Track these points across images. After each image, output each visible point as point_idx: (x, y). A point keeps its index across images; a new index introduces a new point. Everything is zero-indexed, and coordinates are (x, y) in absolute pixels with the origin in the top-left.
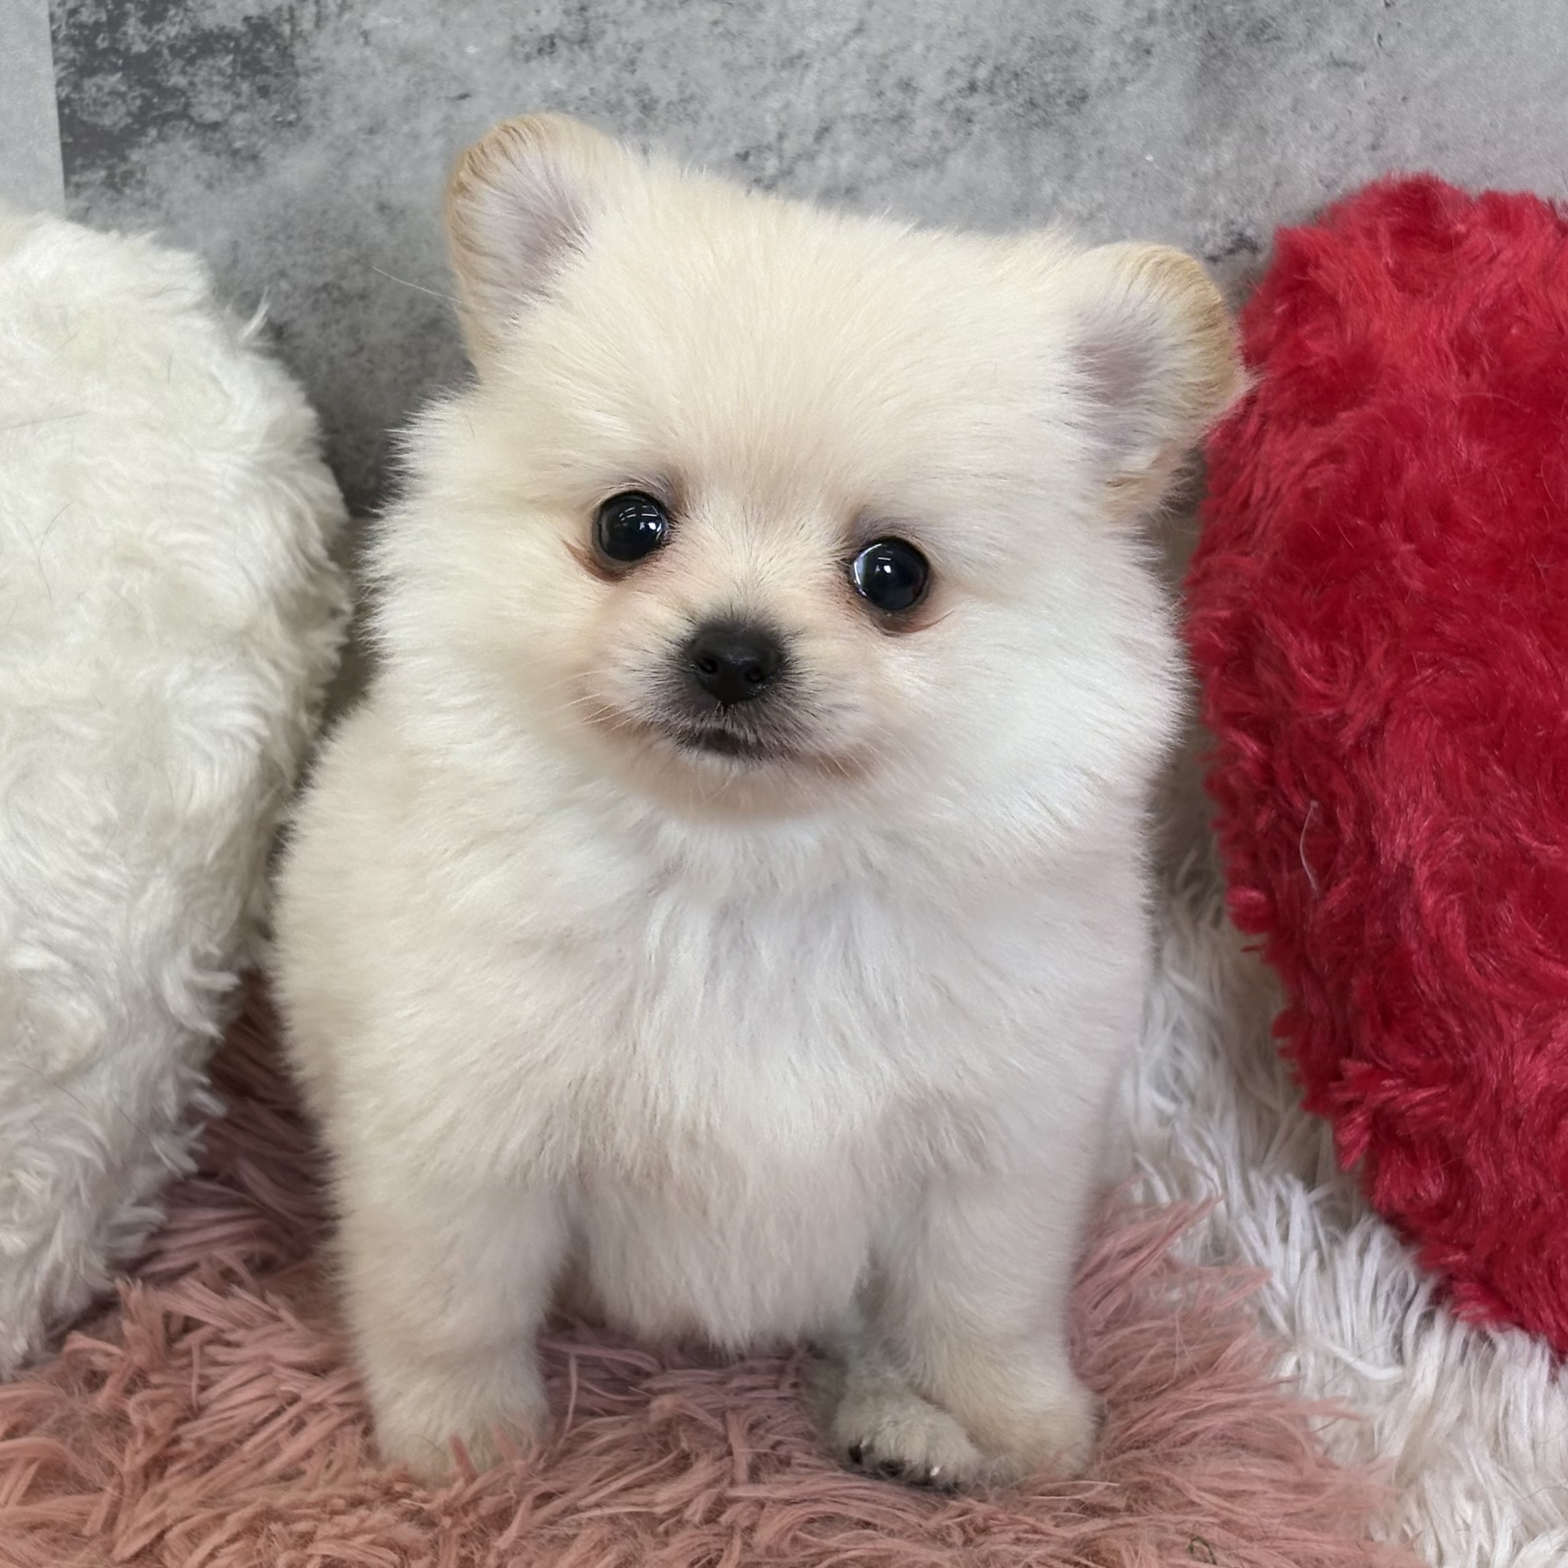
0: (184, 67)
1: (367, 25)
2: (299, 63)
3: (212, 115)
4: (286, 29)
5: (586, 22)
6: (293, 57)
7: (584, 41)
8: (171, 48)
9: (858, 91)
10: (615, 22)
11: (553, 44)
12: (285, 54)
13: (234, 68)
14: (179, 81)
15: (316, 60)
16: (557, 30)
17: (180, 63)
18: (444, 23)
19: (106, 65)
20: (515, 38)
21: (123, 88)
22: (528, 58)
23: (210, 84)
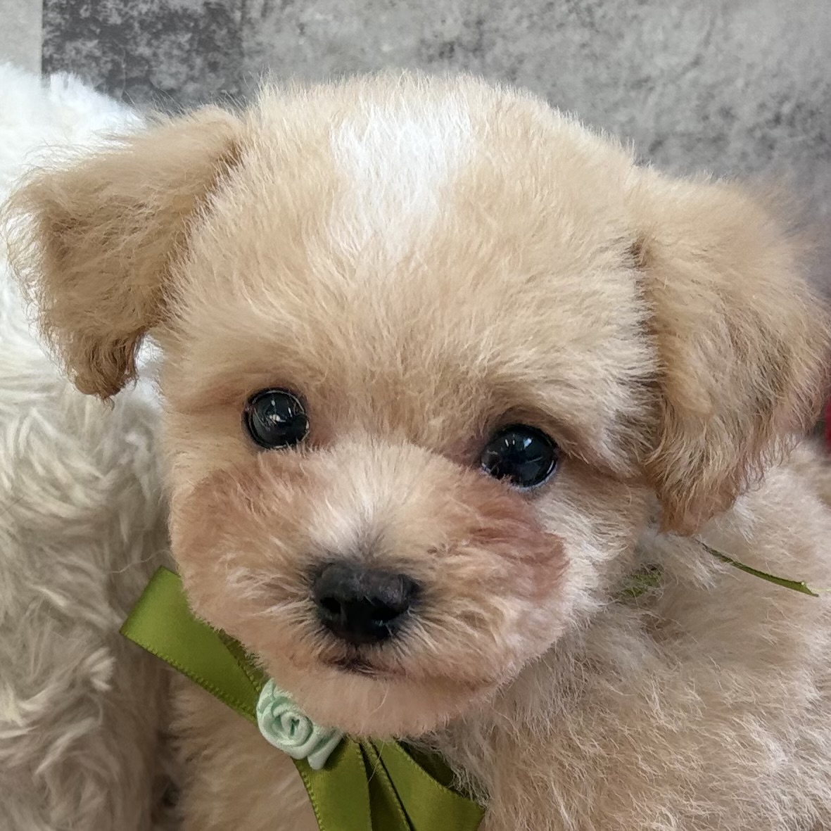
0: (151, 39)
1: (305, 18)
2: (245, 45)
3: (169, 83)
4: (237, 15)
5: (481, 35)
6: (240, 39)
7: (477, 49)
8: (142, 23)
9: (688, 114)
10: (504, 37)
11: (452, 50)
12: (234, 37)
13: (191, 45)
14: (144, 50)
15: (259, 44)
16: (458, 38)
17: (146, 36)
18: (366, 23)
19: (85, 32)
20: (423, 42)
21: (98, 53)
22: (431, 59)
23: (169, 56)
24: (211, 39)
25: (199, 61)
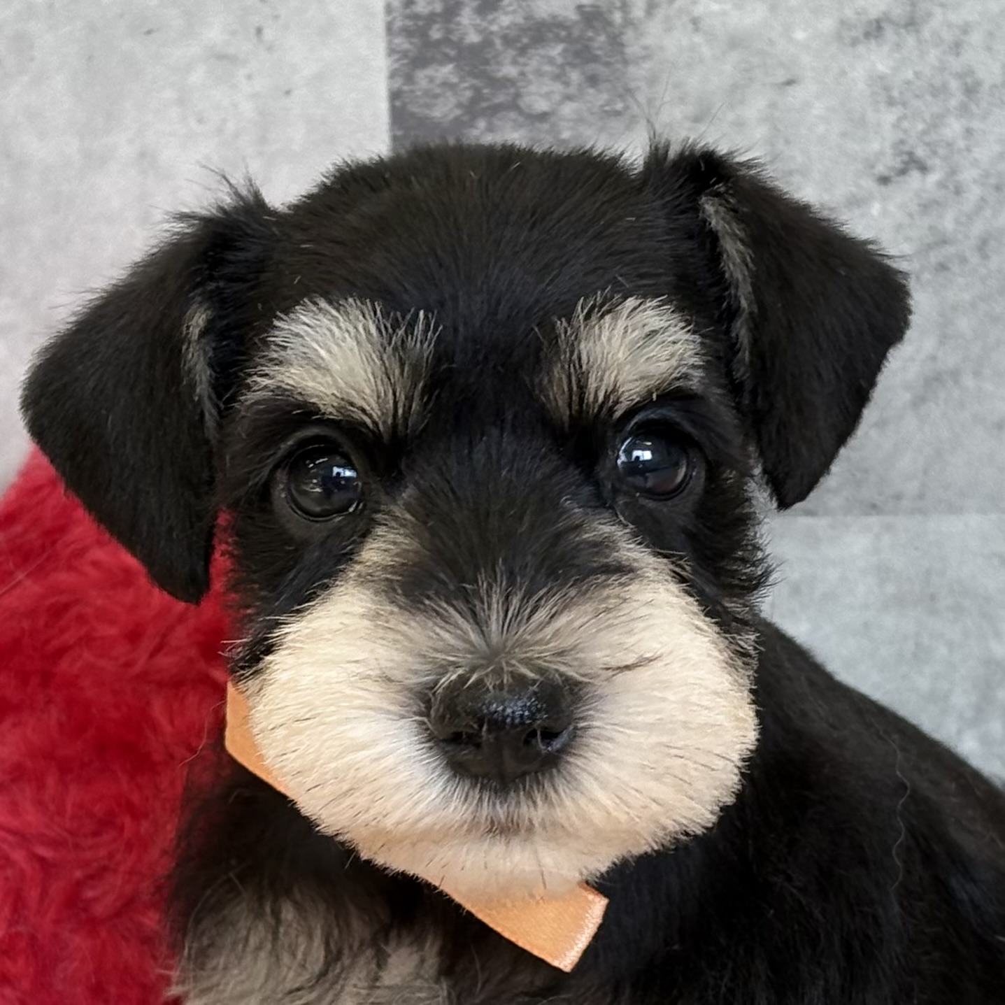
24: (587, 48)
25: (575, 76)
